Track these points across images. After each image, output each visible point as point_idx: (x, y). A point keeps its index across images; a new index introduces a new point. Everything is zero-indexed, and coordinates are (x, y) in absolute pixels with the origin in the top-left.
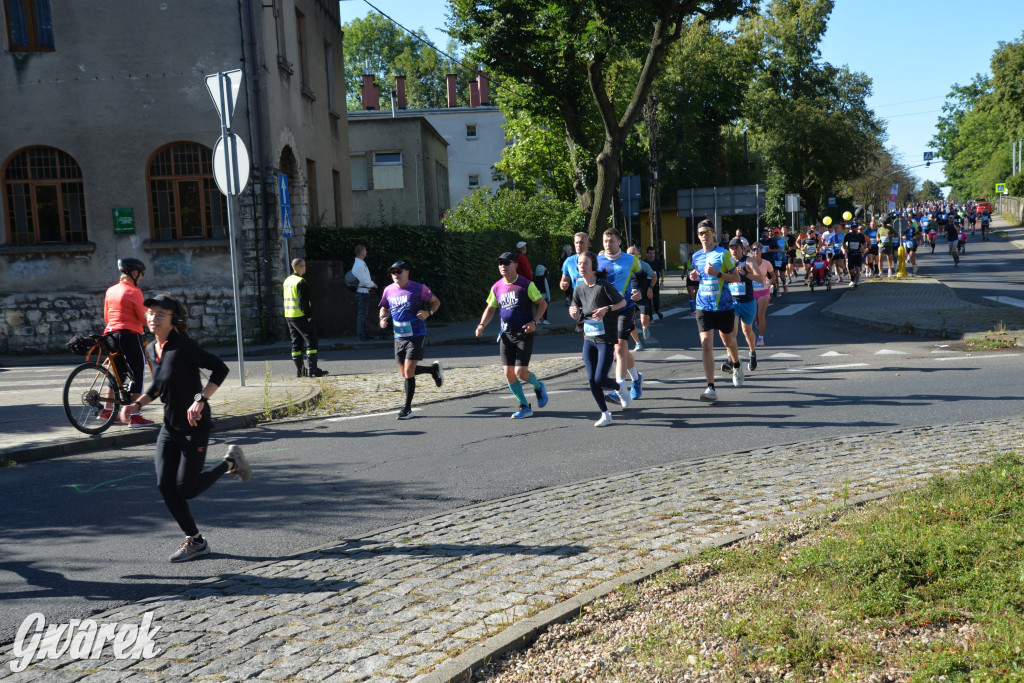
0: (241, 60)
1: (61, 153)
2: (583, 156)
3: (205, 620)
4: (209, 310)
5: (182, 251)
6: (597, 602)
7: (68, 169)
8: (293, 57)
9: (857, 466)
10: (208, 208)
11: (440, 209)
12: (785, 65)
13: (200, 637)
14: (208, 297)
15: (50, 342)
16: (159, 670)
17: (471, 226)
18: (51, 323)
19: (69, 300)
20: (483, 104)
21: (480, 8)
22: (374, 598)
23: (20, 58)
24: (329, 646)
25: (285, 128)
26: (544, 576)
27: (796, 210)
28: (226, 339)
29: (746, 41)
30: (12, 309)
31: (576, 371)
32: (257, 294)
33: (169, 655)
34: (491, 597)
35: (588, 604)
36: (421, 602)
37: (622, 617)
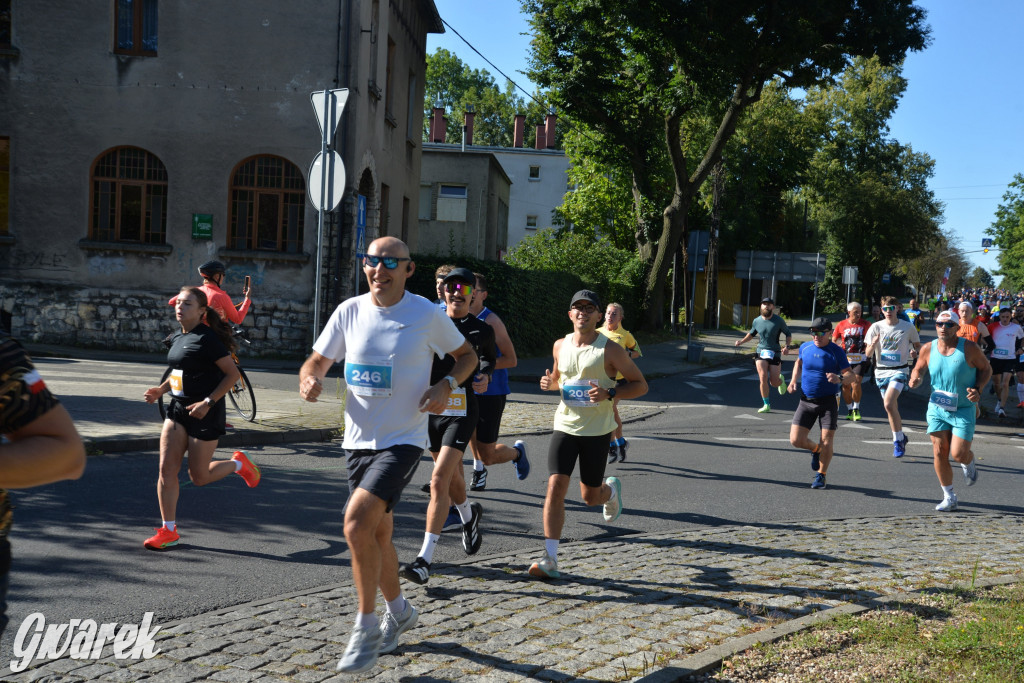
0: (334, 81)
1: (151, 156)
2: (648, 208)
3: (323, 629)
4: (274, 322)
5: (255, 262)
6: (735, 658)
7: (155, 171)
8: (381, 84)
9: (963, 547)
10: (285, 222)
11: (497, 246)
12: (852, 138)
13: (322, 646)
14: (275, 309)
15: (117, 337)
16: (288, 674)
17: (531, 265)
18: (120, 320)
19: (140, 299)
20: (549, 147)
21: (561, 53)
22: (492, 627)
23: (123, 60)
24: (457, 670)
25: (369, 152)
26: (663, 623)
27: (853, 282)
28: (288, 352)
29: (816, 111)
30: (85, 302)
31: (643, 419)
32: (324, 311)
33: (296, 660)
34: (614, 638)
35: (726, 659)
36: (540, 636)
37: (765, 677)
